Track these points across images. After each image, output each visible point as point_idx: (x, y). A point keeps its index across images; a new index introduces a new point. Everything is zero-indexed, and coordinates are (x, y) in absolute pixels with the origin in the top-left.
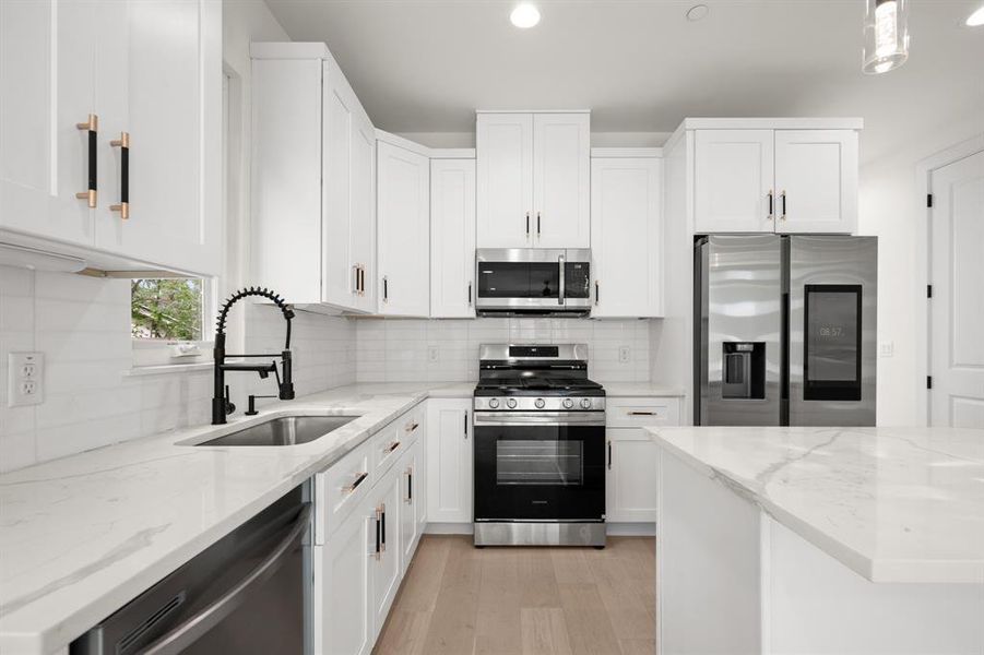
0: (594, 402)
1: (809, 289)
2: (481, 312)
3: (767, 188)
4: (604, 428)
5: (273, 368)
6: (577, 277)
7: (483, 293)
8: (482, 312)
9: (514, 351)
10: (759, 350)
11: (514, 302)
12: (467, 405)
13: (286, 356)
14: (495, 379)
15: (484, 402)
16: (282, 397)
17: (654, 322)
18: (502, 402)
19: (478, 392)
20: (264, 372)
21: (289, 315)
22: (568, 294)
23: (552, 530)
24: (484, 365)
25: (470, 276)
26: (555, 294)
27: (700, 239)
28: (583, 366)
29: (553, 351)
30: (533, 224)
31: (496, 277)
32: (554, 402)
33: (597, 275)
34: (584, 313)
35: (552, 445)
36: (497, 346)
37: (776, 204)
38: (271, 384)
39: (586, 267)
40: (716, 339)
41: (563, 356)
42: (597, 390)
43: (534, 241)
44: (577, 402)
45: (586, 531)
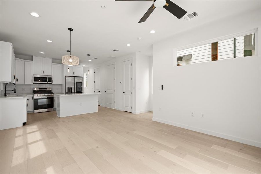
0: (53, 94)
1: (77, 82)
3: (73, 71)
4: (53, 97)
5: (13, 90)
7: (34, 81)
8: (34, 83)
9: (39, 89)
10: (72, 88)
13: (15, 89)
15: (36, 95)
16: (14, 93)
17: (61, 85)
18: (39, 95)
21: (15, 85)
22: (49, 81)
23: (45, 110)
25: (32, 78)
26: (46, 81)
27: (65, 76)
28: (51, 91)
29: (46, 89)
30: (43, 72)
32: (46, 95)
34: (51, 84)
35: (46, 100)
37: (74, 73)
38: (13, 92)
39: (51, 78)
40: (67, 87)
41: (47, 89)
42: (53, 93)
43: (43, 74)
44: (49, 94)
45: (51, 109)
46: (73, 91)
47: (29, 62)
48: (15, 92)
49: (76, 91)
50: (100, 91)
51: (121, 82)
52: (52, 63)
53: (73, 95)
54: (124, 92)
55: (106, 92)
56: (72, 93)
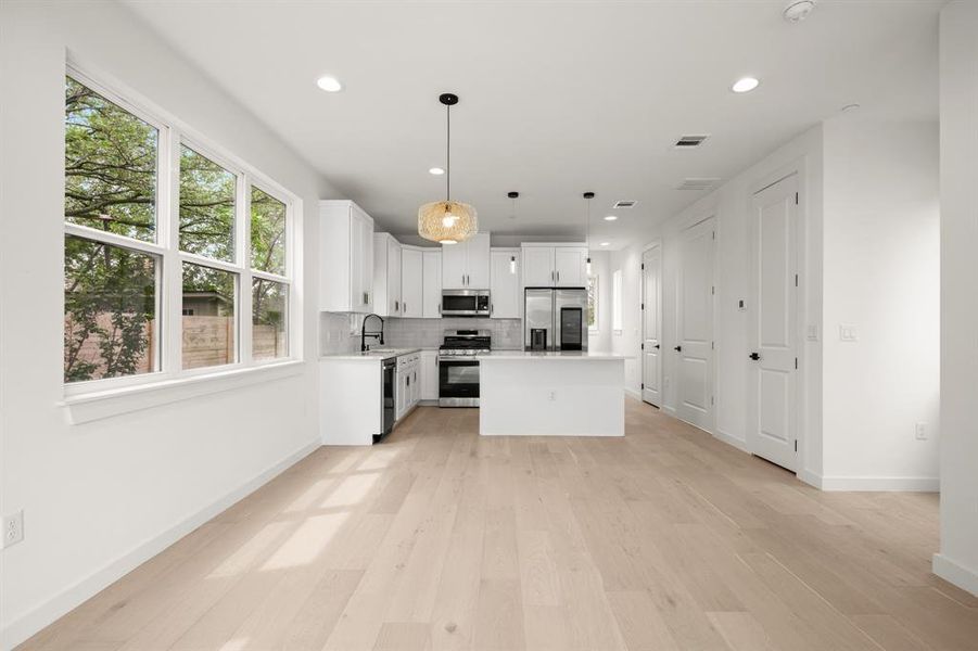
1: (562, 309)
2: (444, 316)
3: (553, 269)
5: (379, 336)
6: (484, 302)
7: (444, 309)
9: (459, 333)
10: (545, 331)
11: (466, 312)
12: (436, 353)
13: (382, 333)
14: (449, 343)
15: (442, 352)
16: (381, 344)
17: (515, 320)
18: (451, 352)
19: (442, 348)
20: (376, 337)
22: (479, 309)
23: (470, 401)
24: (446, 338)
25: (439, 301)
26: (474, 309)
27: (526, 289)
28: (488, 339)
29: (475, 332)
30: (466, 280)
31: (451, 302)
33: (493, 301)
34: (488, 316)
36: (451, 330)
37: (555, 276)
39: (488, 297)
40: (529, 327)
41: (479, 335)
43: (466, 286)
46: (549, 343)
47: (432, 254)
48: (382, 342)
49: (558, 343)
50: (658, 347)
51: (741, 304)
52: (492, 246)
53: (549, 356)
54: (755, 357)
55: (679, 349)
56: (545, 348)
